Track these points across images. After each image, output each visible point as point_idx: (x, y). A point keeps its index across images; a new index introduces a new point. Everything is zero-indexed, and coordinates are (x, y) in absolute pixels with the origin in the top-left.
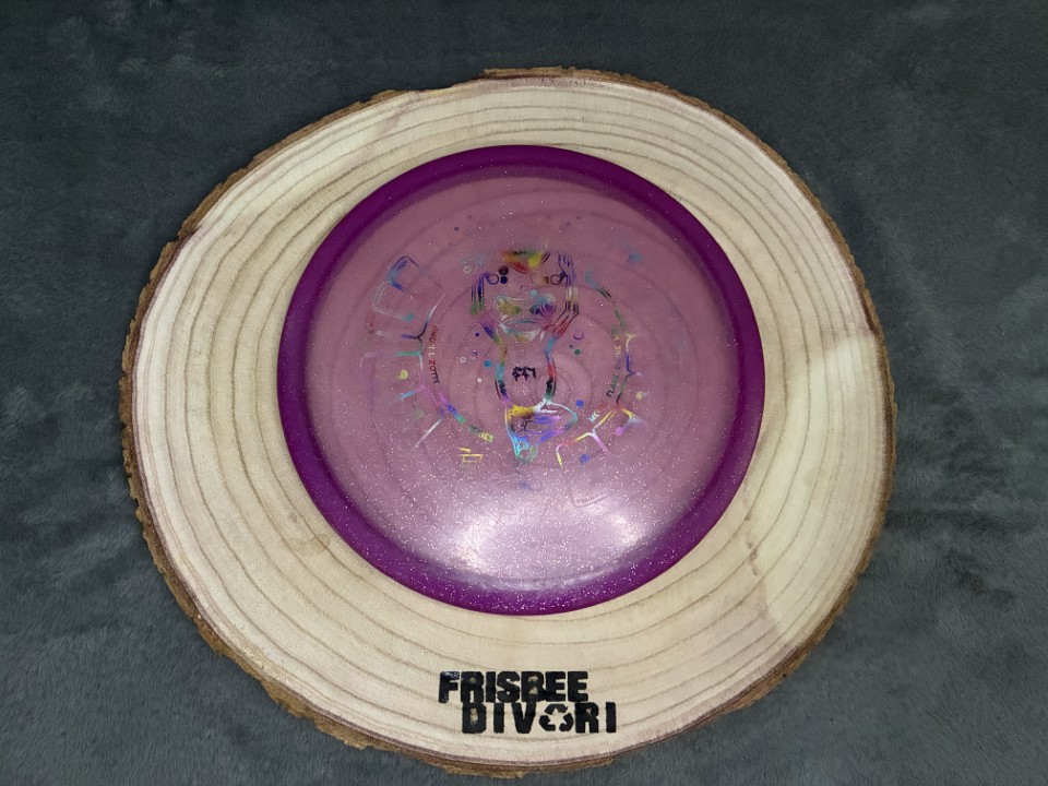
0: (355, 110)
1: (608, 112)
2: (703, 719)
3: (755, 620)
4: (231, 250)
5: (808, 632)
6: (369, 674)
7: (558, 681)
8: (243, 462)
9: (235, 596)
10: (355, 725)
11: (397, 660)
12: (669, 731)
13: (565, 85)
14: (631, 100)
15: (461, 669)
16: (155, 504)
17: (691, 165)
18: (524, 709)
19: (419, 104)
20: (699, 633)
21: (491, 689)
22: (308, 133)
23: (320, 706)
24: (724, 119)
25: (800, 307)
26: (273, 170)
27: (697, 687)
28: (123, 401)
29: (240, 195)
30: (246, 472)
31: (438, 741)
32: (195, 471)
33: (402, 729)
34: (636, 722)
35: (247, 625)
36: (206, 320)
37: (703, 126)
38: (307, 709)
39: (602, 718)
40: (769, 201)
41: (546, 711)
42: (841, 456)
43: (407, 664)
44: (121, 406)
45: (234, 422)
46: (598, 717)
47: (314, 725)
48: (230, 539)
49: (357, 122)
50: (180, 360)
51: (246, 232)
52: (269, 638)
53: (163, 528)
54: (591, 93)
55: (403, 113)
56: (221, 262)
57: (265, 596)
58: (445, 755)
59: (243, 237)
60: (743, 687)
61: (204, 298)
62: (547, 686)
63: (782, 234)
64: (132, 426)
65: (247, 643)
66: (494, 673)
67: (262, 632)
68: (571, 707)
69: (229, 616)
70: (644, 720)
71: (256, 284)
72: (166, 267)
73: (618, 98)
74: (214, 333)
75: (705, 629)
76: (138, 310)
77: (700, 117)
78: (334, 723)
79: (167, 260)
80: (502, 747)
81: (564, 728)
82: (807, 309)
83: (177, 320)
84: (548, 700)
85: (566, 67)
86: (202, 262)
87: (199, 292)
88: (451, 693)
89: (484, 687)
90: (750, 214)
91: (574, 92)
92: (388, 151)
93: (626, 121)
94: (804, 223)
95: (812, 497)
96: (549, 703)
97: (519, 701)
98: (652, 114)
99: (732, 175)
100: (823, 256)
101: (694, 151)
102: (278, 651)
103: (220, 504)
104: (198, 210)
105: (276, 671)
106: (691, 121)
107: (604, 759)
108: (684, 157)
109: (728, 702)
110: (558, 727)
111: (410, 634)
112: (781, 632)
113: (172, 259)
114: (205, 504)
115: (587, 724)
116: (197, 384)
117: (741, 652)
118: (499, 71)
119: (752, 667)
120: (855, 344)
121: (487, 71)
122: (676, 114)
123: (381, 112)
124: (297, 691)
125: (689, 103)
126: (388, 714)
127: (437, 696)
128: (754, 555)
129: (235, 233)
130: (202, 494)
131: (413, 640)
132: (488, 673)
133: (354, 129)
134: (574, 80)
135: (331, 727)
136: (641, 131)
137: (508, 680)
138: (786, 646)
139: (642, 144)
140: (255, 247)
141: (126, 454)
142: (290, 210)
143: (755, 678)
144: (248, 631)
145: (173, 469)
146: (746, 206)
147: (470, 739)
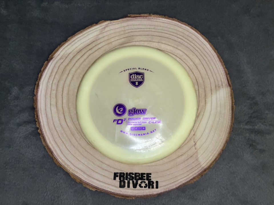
0: (94, 26)
1: (161, 26)
2: (180, 186)
3: (195, 161)
4: (62, 63)
5: (209, 164)
6: (96, 172)
7: (144, 175)
8: (65, 118)
9: (63, 152)
10: (93, 185)
11: (103, 169)
12: (172, 189)
13: (149, 19)
14: (167, 23)
15: (119, 172)
16: (43, 129)
17: (182, 41)
18: (135, 182)
19: (110, 24)
20: (180, 164)
21: (127, 177)
22: (82, 32)
23: (84, 180)
24: (192, 28)
25: (210, 79)
26: (73, 42)
27: (179, 178)
28: (35, 102)
29: (64, 49)
30: (66, 121)
31: (113, 189)
32: (53, 120)
33: (104, 186)
34: (163, 186)
35: (66, 159)
36: (55, 81)
37: (186, 30)
38: (81, 181)
39: (155, 185)
40: (203, 50)
41: (141, 183)
42: (219, 119)
43: (106, 170)
44: (34, 103)
45: (63, 108)
46: (154, 185)
47: (82, 185)
48: (62, 138)
49: (94, 29)
50: (49, 92)
51: (66, 59)
52: (71, 163)
53: (45, 134)
54: (156, 21)
55: (106, 27)
56: (59, 66)
57: (70, 152)
58: (115, 193)
59: (65, 60)
60: (191, 178)
61: (55, 76)
62: (141, 176)
63: (206, 60)
64: (37, 109)
65: (66, 164)
66: (128, 173)
67: (69, 161)
68: (147, 182)
69: (61, 157)
70: (165, 186)
71: (68, 72)
72: (46, 68)
73: (163, 22)
74: (58, 85)
75: (182, 163)
76: (38, 79)
77: (186, 28)
78: (87, 184)
79: (46, 66)
80: (129, 191)
81: (145, 187)
82: (212, 80)
83: (48, 81)
84: (141, 180)
85: (150, 14)
86: (54, 66)
87: (54, 74)
88: (117, 178)
89: (125, 176)
90: (198, 54)
91: (152, 21)
92: (102, 37)
93: (166, 29)
94: (212, 56)
95: (211, 130)
96: (142, 181)
97: (134, 180)
98: (173, 27)
99: (194, 44)
100: (217, 66)
101: (183, 37)
102: (73, 166)
103: (59, 129)
104: (53, 53)
105: (73, 171)
106: (183, 29)
107: (155, 195)
108: (181, 39)
109: (187, 182)
110: (143, 187)
111: (107, 162)
112: (202, 164)
113: (47, 65)
114: (55, 129)
115: (151, 186)
116: (53, 98)
117: (191, 169)
118: (132, 15)
119: (193, 173)
120: (224, 89)
121: (129, 15)
122: (179, 27)
123: (101, 26)
124: (78, 176)
125: (183, 24)
126: (101, 182)
127: (113, 178)
128: (195, 144)
129: (63, 59)
130: (55, 126)
131: (107, 164)
132: (126, 173)
133: (94, 31)
134: (152, 17)
135: (87, 185)
136: (170, 31)
137: (131, 175)
138: (203, 168)
139: (169, 35)
140: (68, 62)
141: (36, 116)
142: (77, 52)
143: (194, 176)
144: (66, 161)
145: (47, 120)
146: (197, 52)
147: (121, 189)
